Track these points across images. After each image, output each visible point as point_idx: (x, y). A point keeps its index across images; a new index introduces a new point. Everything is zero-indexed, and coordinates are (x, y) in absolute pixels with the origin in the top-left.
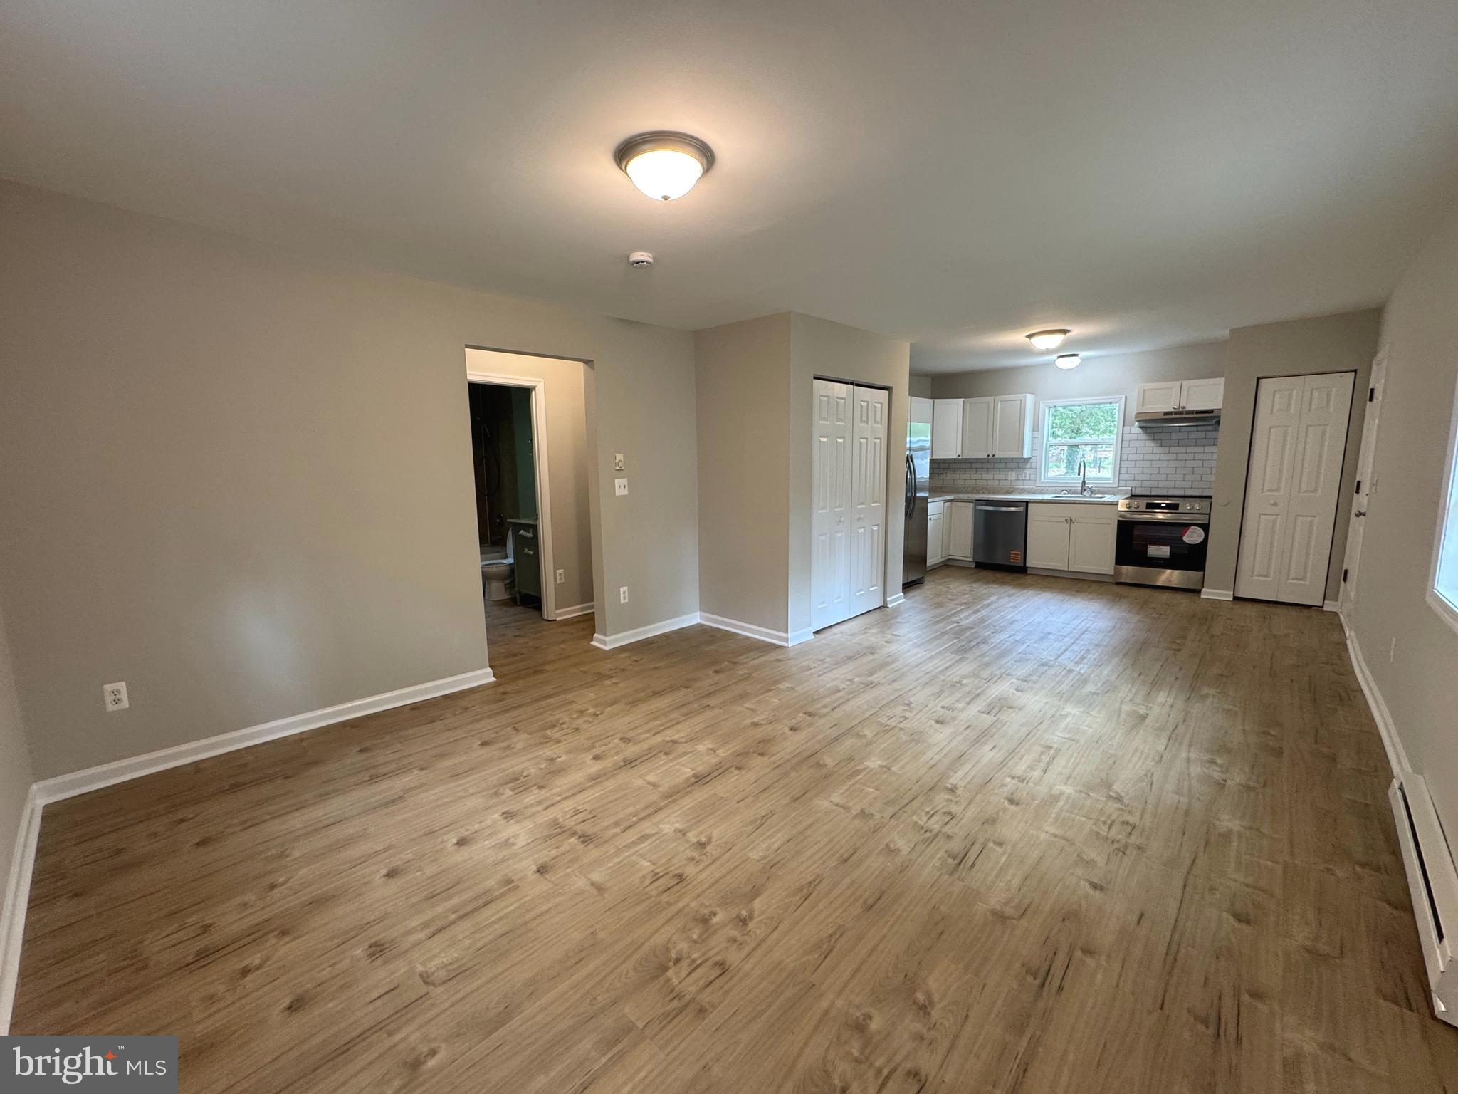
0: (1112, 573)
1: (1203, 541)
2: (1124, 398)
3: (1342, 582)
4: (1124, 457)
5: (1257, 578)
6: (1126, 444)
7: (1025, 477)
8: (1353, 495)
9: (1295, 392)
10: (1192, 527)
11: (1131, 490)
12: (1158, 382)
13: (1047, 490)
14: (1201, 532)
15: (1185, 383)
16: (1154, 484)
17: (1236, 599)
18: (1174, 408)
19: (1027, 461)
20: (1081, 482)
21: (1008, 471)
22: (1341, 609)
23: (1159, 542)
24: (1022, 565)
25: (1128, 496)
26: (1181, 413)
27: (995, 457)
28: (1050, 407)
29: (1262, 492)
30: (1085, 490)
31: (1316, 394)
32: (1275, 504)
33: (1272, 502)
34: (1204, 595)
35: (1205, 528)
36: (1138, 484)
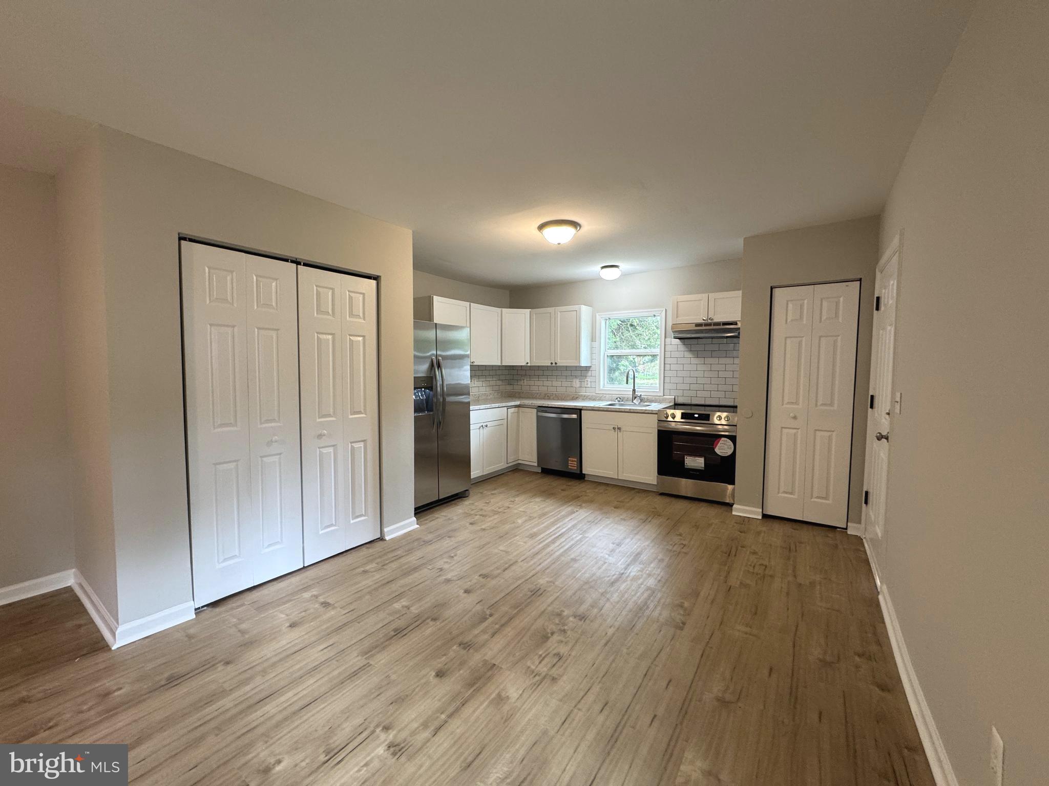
0: (656, 484)
1: (733, 453)
2: (664, 311)
3: (864, 505)
4: (668, 367)
5: (783, 495)
6: (668, 354)
7: (587, 384)
8: (867, 409)
9: (806, 301)
10: (723, 439)
11: (675, 399)
12: (688, 294)
13: (605, 397)
14: (730, 443)
15: (710, 294)
16: (693, 393)
17: (765, 516)
18: (704, 320)
19: (587, 369)
20: (632, 390)
21: (573, 379)
22: (865, 535)
23: (695, 453)
24: (579, 472)
25: (672, 404)
26: (710, 325)
27: (557, 365)
28: (606, 320)
29: (783, 405)
30: (635, 398)
31: (825, 304)
32: (795, 418)
33: (792, 415)
34: (735, 511)
35: (733, 439)
36: (680, 393)
